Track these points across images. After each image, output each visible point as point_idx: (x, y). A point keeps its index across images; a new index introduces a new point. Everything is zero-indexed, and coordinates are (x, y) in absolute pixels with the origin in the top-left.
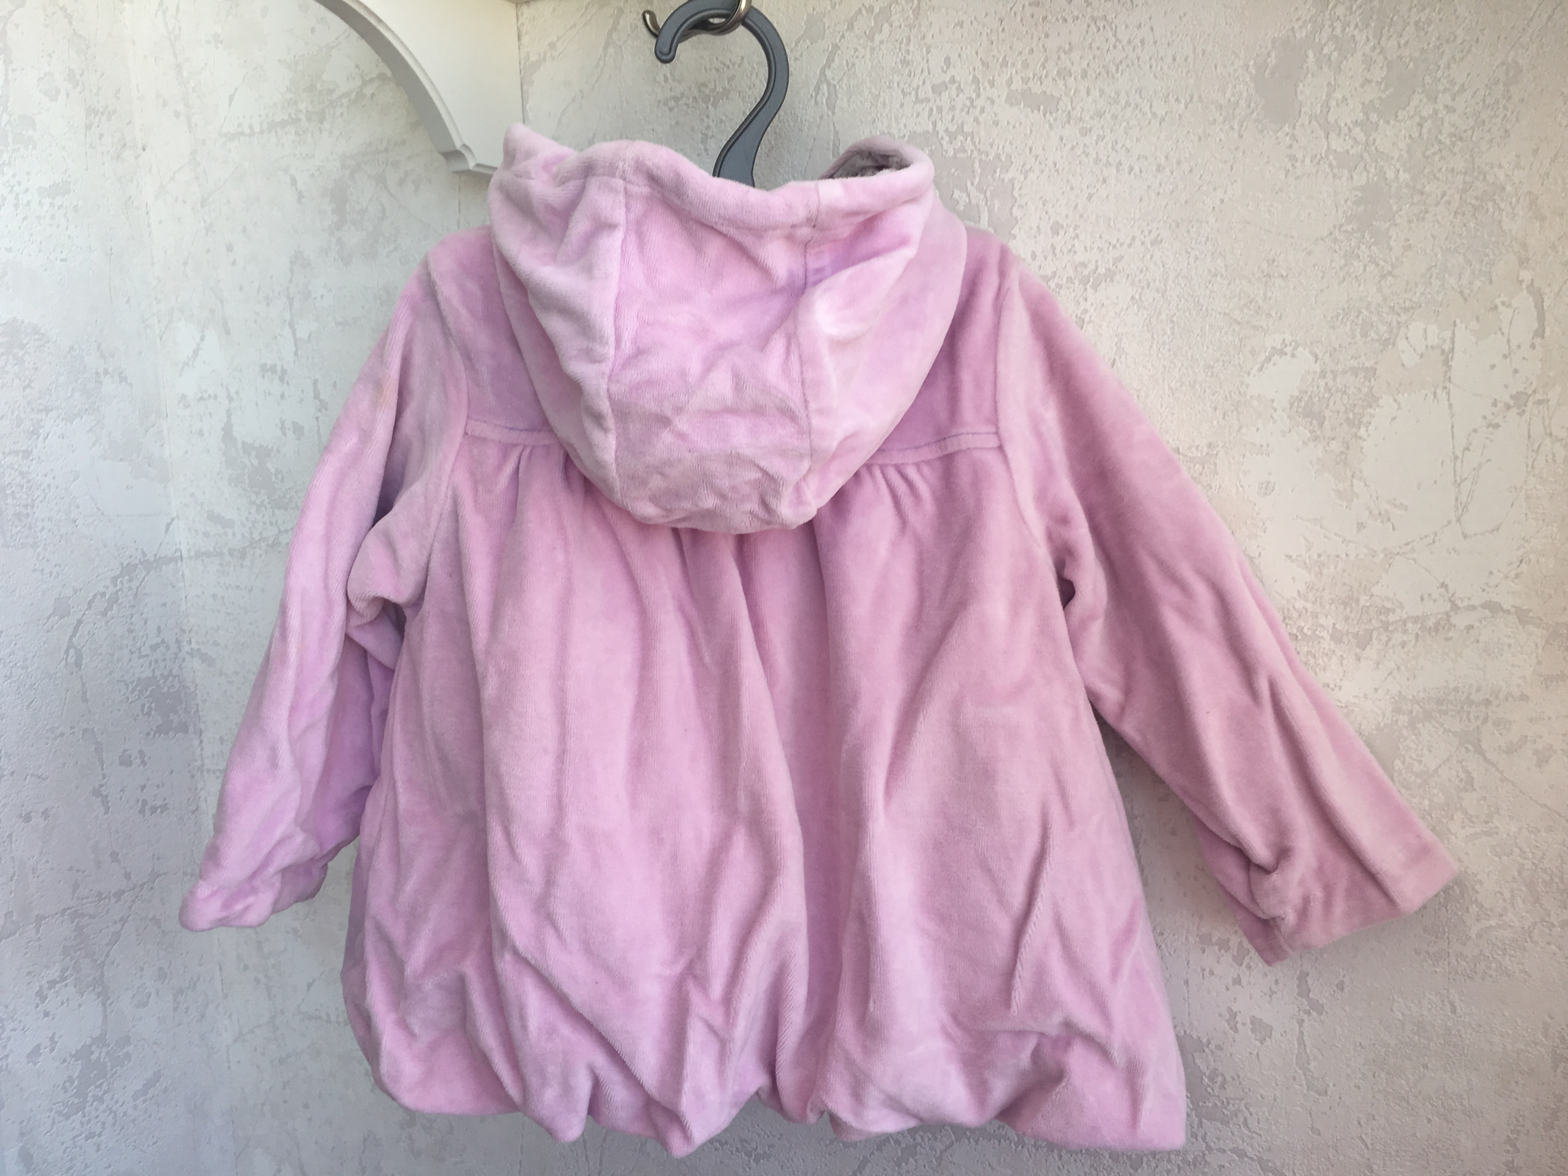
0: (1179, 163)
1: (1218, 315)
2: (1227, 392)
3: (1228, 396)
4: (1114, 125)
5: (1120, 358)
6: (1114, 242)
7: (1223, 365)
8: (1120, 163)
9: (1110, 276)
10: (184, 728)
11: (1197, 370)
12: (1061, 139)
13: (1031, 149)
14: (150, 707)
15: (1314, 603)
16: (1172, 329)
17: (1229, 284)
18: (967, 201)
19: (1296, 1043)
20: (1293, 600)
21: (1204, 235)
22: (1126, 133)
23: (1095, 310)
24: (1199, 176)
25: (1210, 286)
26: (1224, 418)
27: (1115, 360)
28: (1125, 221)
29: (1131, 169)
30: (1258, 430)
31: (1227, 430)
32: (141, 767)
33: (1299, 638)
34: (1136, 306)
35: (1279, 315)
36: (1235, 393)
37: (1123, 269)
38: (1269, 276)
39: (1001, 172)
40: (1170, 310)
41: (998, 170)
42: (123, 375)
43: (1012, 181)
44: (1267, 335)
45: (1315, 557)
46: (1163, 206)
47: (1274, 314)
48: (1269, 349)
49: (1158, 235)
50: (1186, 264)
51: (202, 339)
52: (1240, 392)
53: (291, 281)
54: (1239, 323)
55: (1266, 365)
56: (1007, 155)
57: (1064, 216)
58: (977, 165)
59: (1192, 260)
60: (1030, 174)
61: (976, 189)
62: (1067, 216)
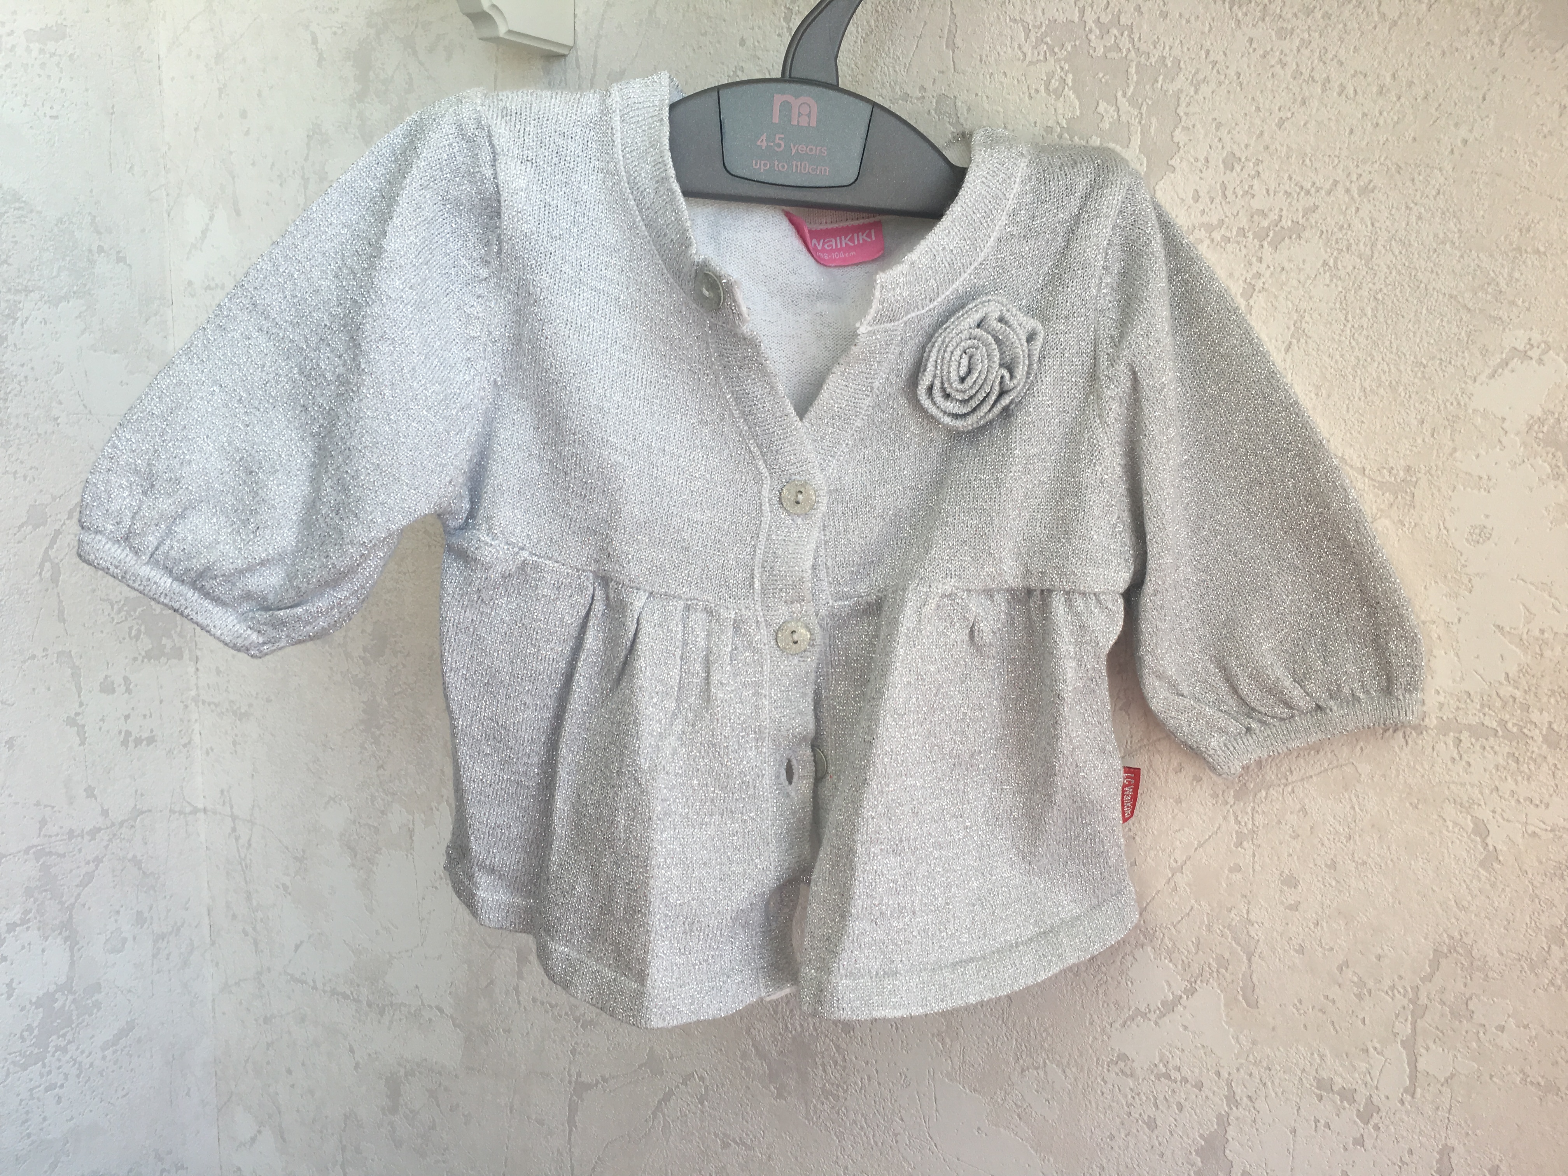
0: (1410, 84)
1: (1441, 297)
2: (1440, 402)
3: (1442, 408)
4: (1326, 27)
5: (1299, 341)
6: (1309, 187)
7: (1441, 364)
8: (1328, 80)
9: (1297, 231)
10: (178, 654)
11: (1402, 368)
12: (1251, 41)
13: (1208, 53)
14: (139, 631)
15: (1525, 692)
16: (1375, 309)
17: (1462, 256)
18: (1116, 116)
20: (1497, 685)
21: (1434, 187)
22: (1341, 39)
23: (1272, 274)
24: (1436, 105)
25: (1435, 256)
26: (1433, 435)
27: (1290, 342)
28: (1327, 159)
29: (1343, 88)
30: (1478, 456)
31: (1435, 452)
32: (126, 695)
33: (1500, 733)
34: (1328, 274)
35: (1527, 304)
36: (1452, 404)
37: (1316, 223)
38: (1519, 249)
39: (1164, 80)
40: (1374, 284)
41: (1161, 77)
42: (121, 255)
43: (1178, 95)
44: (1507, 330)
45: (1537, 633)
46: (1381, 143)
47: (1520, 303)
48: (1507, 350)
49: (1371, 181)
50: (1404, 224)
51: (211, 218)
52: (1459, 404)
53: (306, 159)
54: (1469, 310)
55: (1500, 370)
56: (1174, 58)
57: (1243, 146)
58: (1133, 70)
59: (1413, 219)
60: (1204, 88)
61: (1128, 100)
62: (1247, 146)
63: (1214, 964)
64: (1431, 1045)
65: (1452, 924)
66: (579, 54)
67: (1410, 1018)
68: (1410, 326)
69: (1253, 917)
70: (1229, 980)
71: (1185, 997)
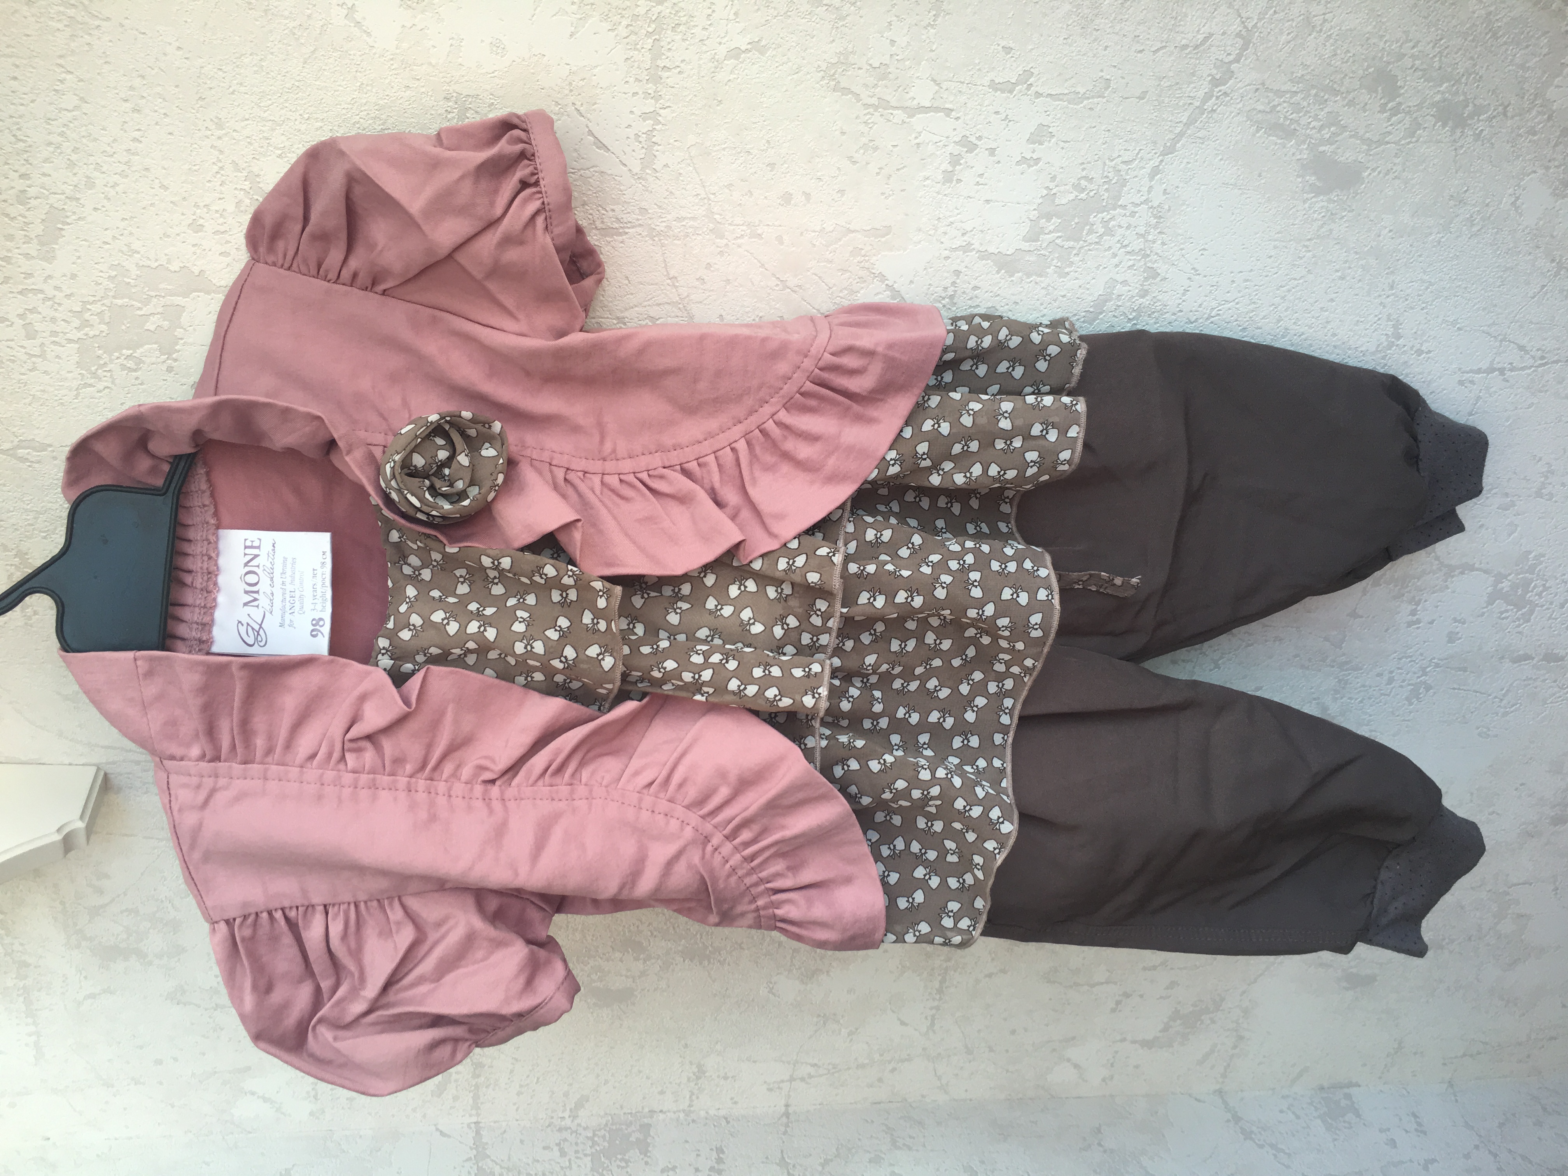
0: (132, 88)
1: (306, 70)
4: (85, 151)
6: (217, 167)
7: (360, 72)
8: (128, 151)
10: (645, 1128)
11: (364, 101)
12: (95, 209)
13: (106, 243)
14: (621, 1160)
15: (622, 17)
17: (272, 53)
19: (1057, 103)
20: (618, 38)
21: (216, 73)
22: (96, 140)
24: (149, 69)
25: (273, 74)
26: (418, 80)
28: (194, 153)
29: (135, 140)
30: (434, 47)
31: (431, 78)
33: (657, 37)
35: (310, 6)
38: (266, 11)
39: (129, 277)
41: (125, 279)
43: (140, 267)
44: (331, 22)
45: (575, 7)
46: (180, 111)
48: (347, 22)
49: (211, 120)
50: (247, 96)
51: (253, 1094)
52: (392, 59)
53: (199, 1007)
54: (316, 50)
55: (365, 28)
56: (110, 268)
57: (183, 217)
58: (119, 302)
59: (242, 89)
60: (133, 247)
61: (145, 306)
62: (183, 214)
63: (859, 259)
64: (908, 96)
65: (812, 77)
66: (104, 761)
67: (890, 111)
68: (329, 94)
69: (818, 228)
70: (870, 247)
71: (887, 282)
